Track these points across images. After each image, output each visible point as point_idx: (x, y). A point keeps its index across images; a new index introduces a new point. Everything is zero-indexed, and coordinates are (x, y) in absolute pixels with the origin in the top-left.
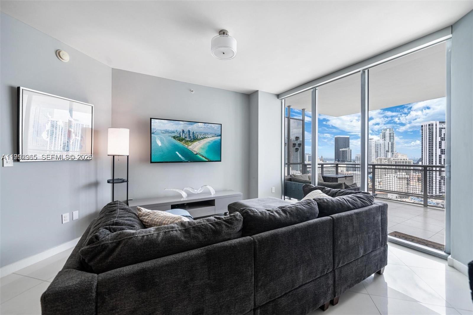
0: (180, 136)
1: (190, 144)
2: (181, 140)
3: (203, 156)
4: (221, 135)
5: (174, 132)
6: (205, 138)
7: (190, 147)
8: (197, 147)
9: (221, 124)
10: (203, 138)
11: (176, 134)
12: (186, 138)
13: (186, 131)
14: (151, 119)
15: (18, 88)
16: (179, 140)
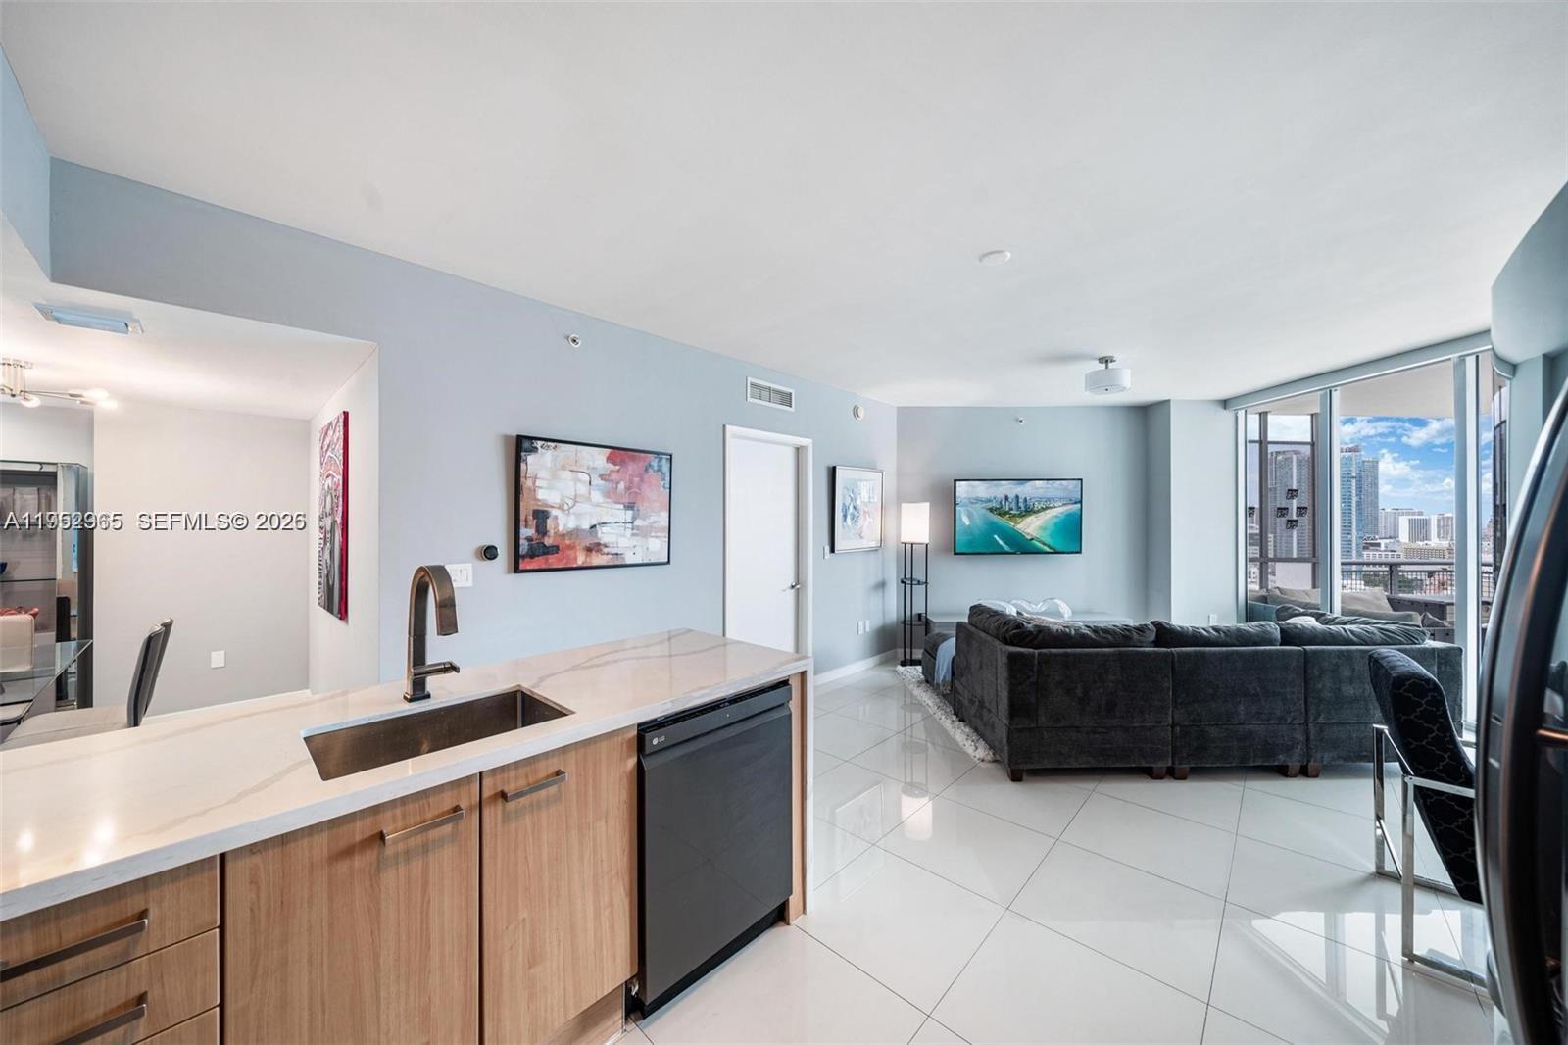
0: (1002, 507)
1: (1019, 520)
2: (1002, 513)
3: (1044, 544)
4: (1081, 502)
5: (990, 501)
6: (1047, 508)
7: (1019, 527)
8: (1033, 526)
9: (1081, 480)
10: (1043, 509)
11: (994, 504)
12: (1011, 509)
13: (1011, 496)
14: (955, 481)
15: (834, 468)
16: (999, 514)
